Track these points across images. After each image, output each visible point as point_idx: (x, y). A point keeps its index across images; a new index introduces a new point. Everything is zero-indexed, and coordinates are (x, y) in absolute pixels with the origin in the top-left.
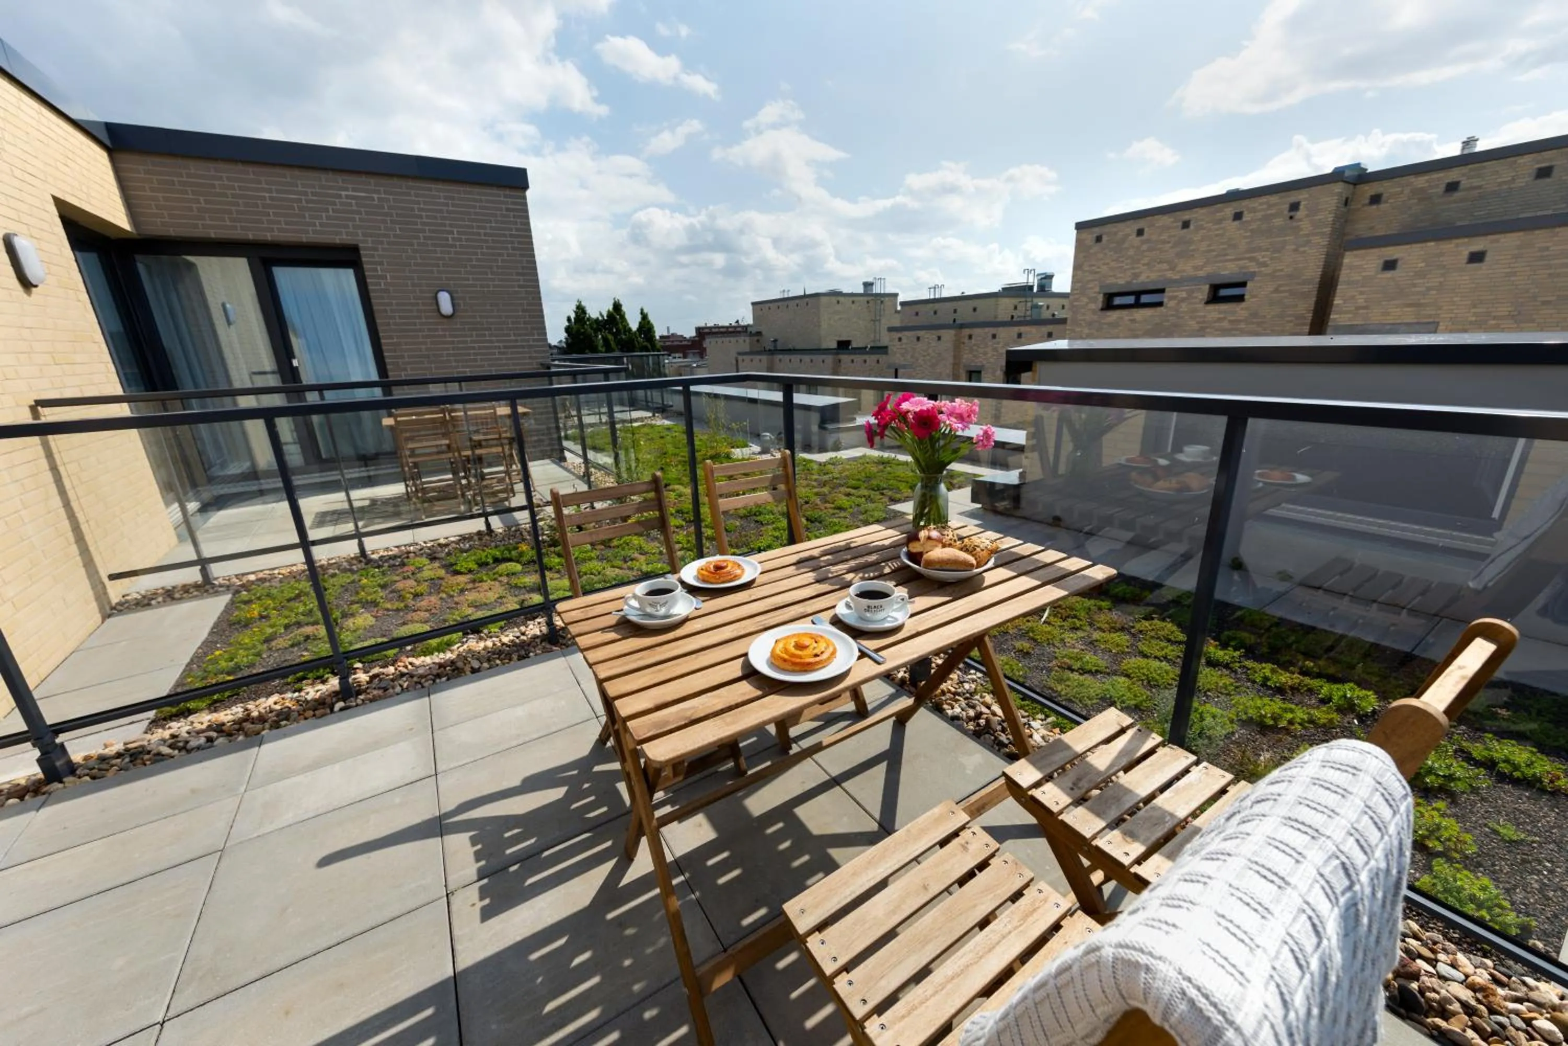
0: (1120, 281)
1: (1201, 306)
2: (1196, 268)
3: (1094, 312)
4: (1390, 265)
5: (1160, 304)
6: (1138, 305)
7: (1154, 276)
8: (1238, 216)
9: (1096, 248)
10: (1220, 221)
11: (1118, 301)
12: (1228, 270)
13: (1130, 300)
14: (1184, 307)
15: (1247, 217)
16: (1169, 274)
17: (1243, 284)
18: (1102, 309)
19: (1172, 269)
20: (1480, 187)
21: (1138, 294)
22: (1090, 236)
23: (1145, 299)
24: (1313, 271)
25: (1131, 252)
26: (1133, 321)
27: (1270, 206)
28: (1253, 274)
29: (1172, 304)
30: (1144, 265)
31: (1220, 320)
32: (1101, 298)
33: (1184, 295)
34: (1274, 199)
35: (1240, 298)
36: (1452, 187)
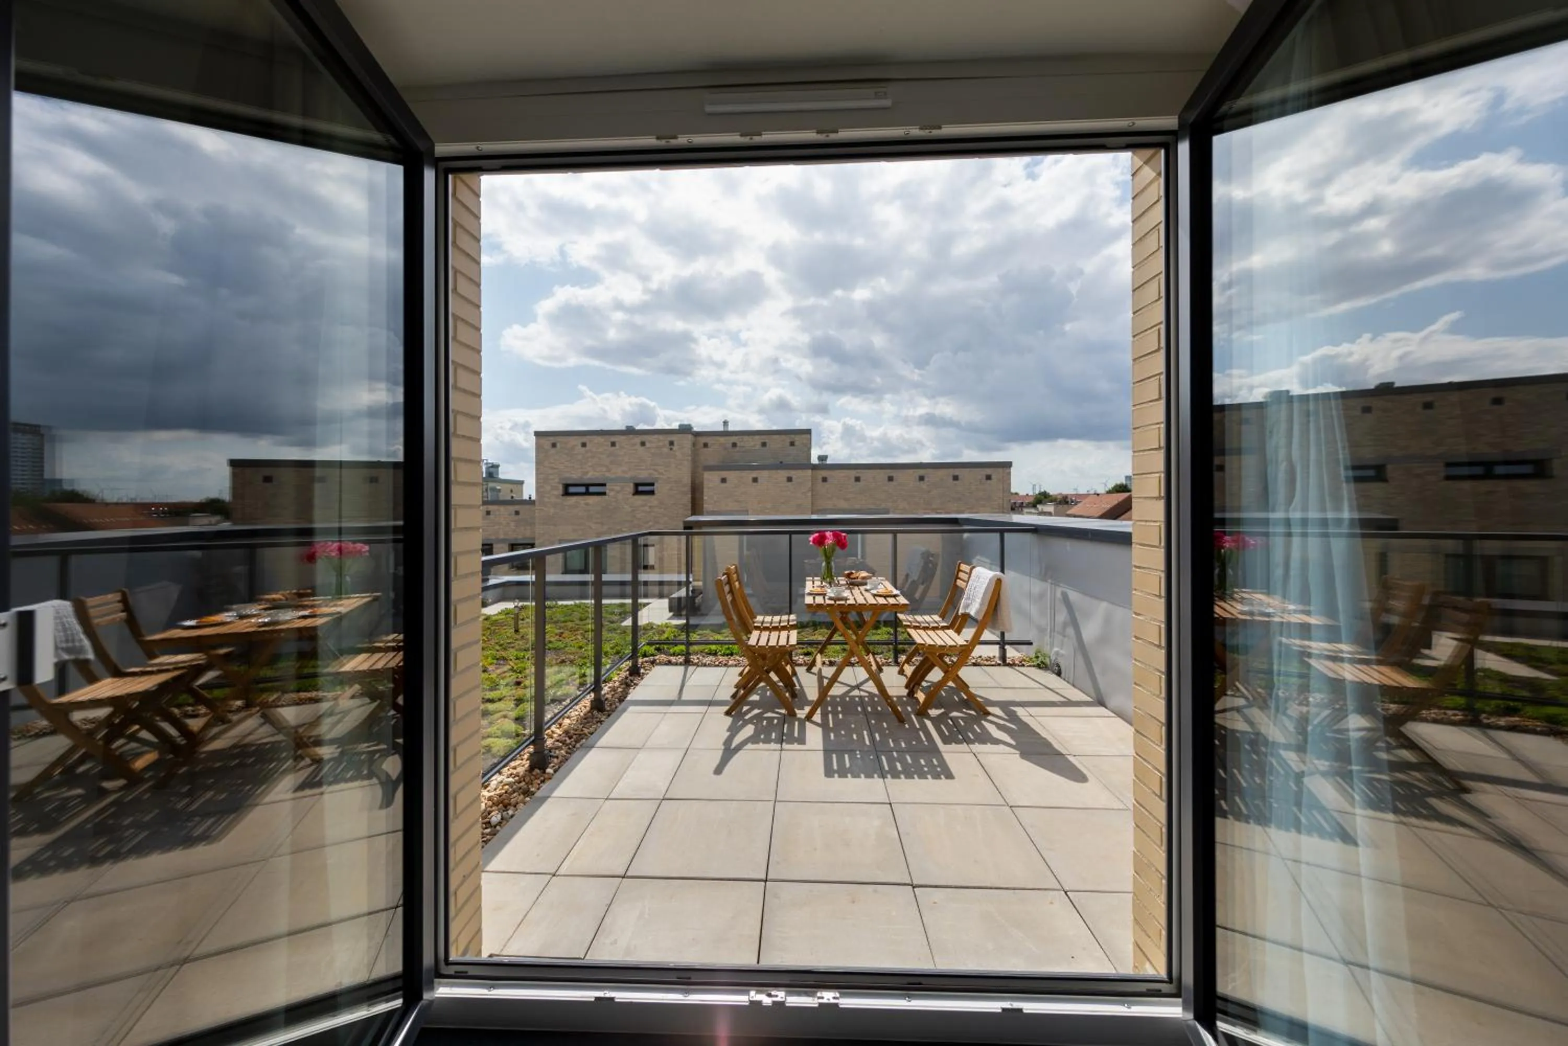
0: (575, 475)
1: (631, 496)
2: (624, 472)
3: (557, 497)
4: (724, 480)
5: (604, 494)
6: (587, 493)
7: (597, 474)
8: (643, 444)
9: (553, 451)
10: (634, 445)
11: (572, 490)
12: (643, 475)
13: (583, 489)
14: (620, 496)
15: (648, 445)
16: (607, 474)
17: (652, 484)
18: (563, 495)
19: (609, 470)
20: (743, 447)
21: (587, 486)
22: (547, 442)
23: (592, 489)
24: (687, 480)
25: (580, 457)
26: (587, 504)
27: (659, 441)
28: (657, 479)
29: (612, 494)
30: (590, 466)
31: (643, 506)
32: (561, 487)
33: (618, 488)
34: (661, 437)
35: (652, 493)
36: (734, 445)
